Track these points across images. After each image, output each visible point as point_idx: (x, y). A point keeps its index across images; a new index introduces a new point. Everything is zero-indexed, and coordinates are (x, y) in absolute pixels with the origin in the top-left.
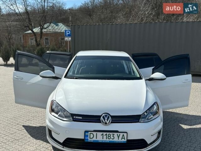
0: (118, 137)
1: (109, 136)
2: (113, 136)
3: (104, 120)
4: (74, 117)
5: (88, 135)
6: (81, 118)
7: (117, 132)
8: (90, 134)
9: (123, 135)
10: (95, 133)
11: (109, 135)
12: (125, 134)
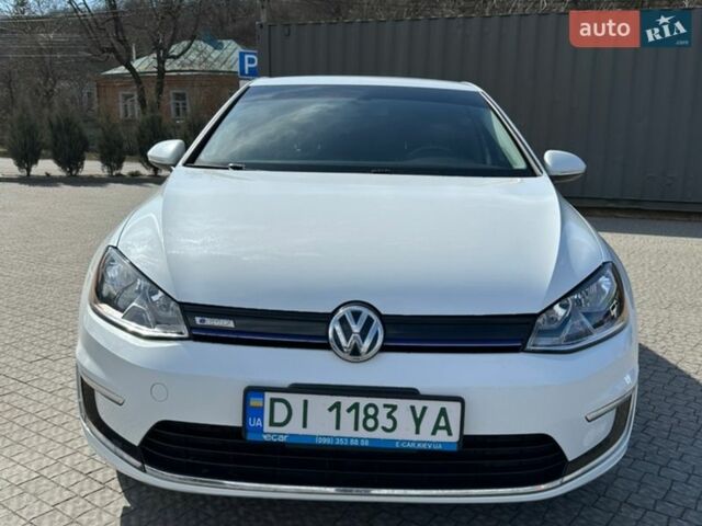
0: (418, 422)
1: (367, 416)
2: (389, 416)
3: (348, 333)
4: (198, 319)
5: (261, 409)
6: (230, 324)
7: (410, 393)
8: (273, 401)
9: (443, 412)
10: (296, 400)
11: (371, 411)
12: (453, 409)
